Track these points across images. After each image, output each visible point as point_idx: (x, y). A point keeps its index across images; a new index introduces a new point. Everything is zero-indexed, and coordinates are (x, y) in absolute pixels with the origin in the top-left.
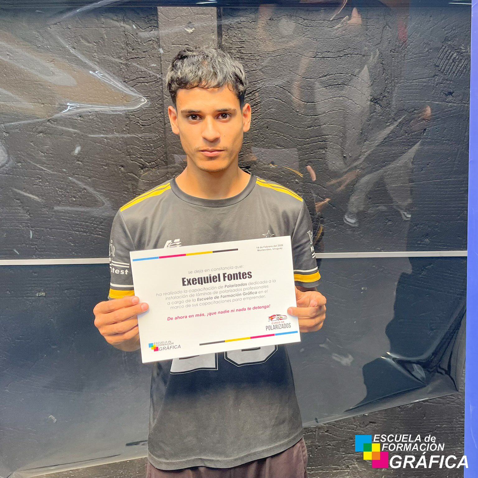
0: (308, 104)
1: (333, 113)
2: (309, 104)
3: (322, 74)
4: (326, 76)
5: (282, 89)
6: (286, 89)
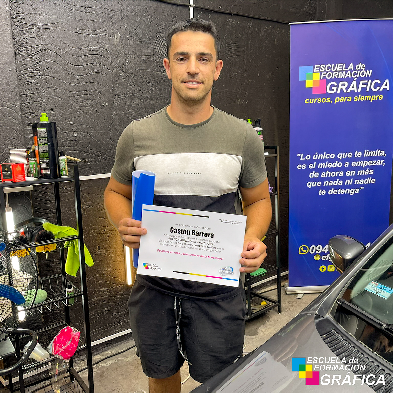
1: (94, 74)
2: (76, 67)
3: (84, 46)
4: (86, 47)
5: (56, 54)
6: (58, 54)
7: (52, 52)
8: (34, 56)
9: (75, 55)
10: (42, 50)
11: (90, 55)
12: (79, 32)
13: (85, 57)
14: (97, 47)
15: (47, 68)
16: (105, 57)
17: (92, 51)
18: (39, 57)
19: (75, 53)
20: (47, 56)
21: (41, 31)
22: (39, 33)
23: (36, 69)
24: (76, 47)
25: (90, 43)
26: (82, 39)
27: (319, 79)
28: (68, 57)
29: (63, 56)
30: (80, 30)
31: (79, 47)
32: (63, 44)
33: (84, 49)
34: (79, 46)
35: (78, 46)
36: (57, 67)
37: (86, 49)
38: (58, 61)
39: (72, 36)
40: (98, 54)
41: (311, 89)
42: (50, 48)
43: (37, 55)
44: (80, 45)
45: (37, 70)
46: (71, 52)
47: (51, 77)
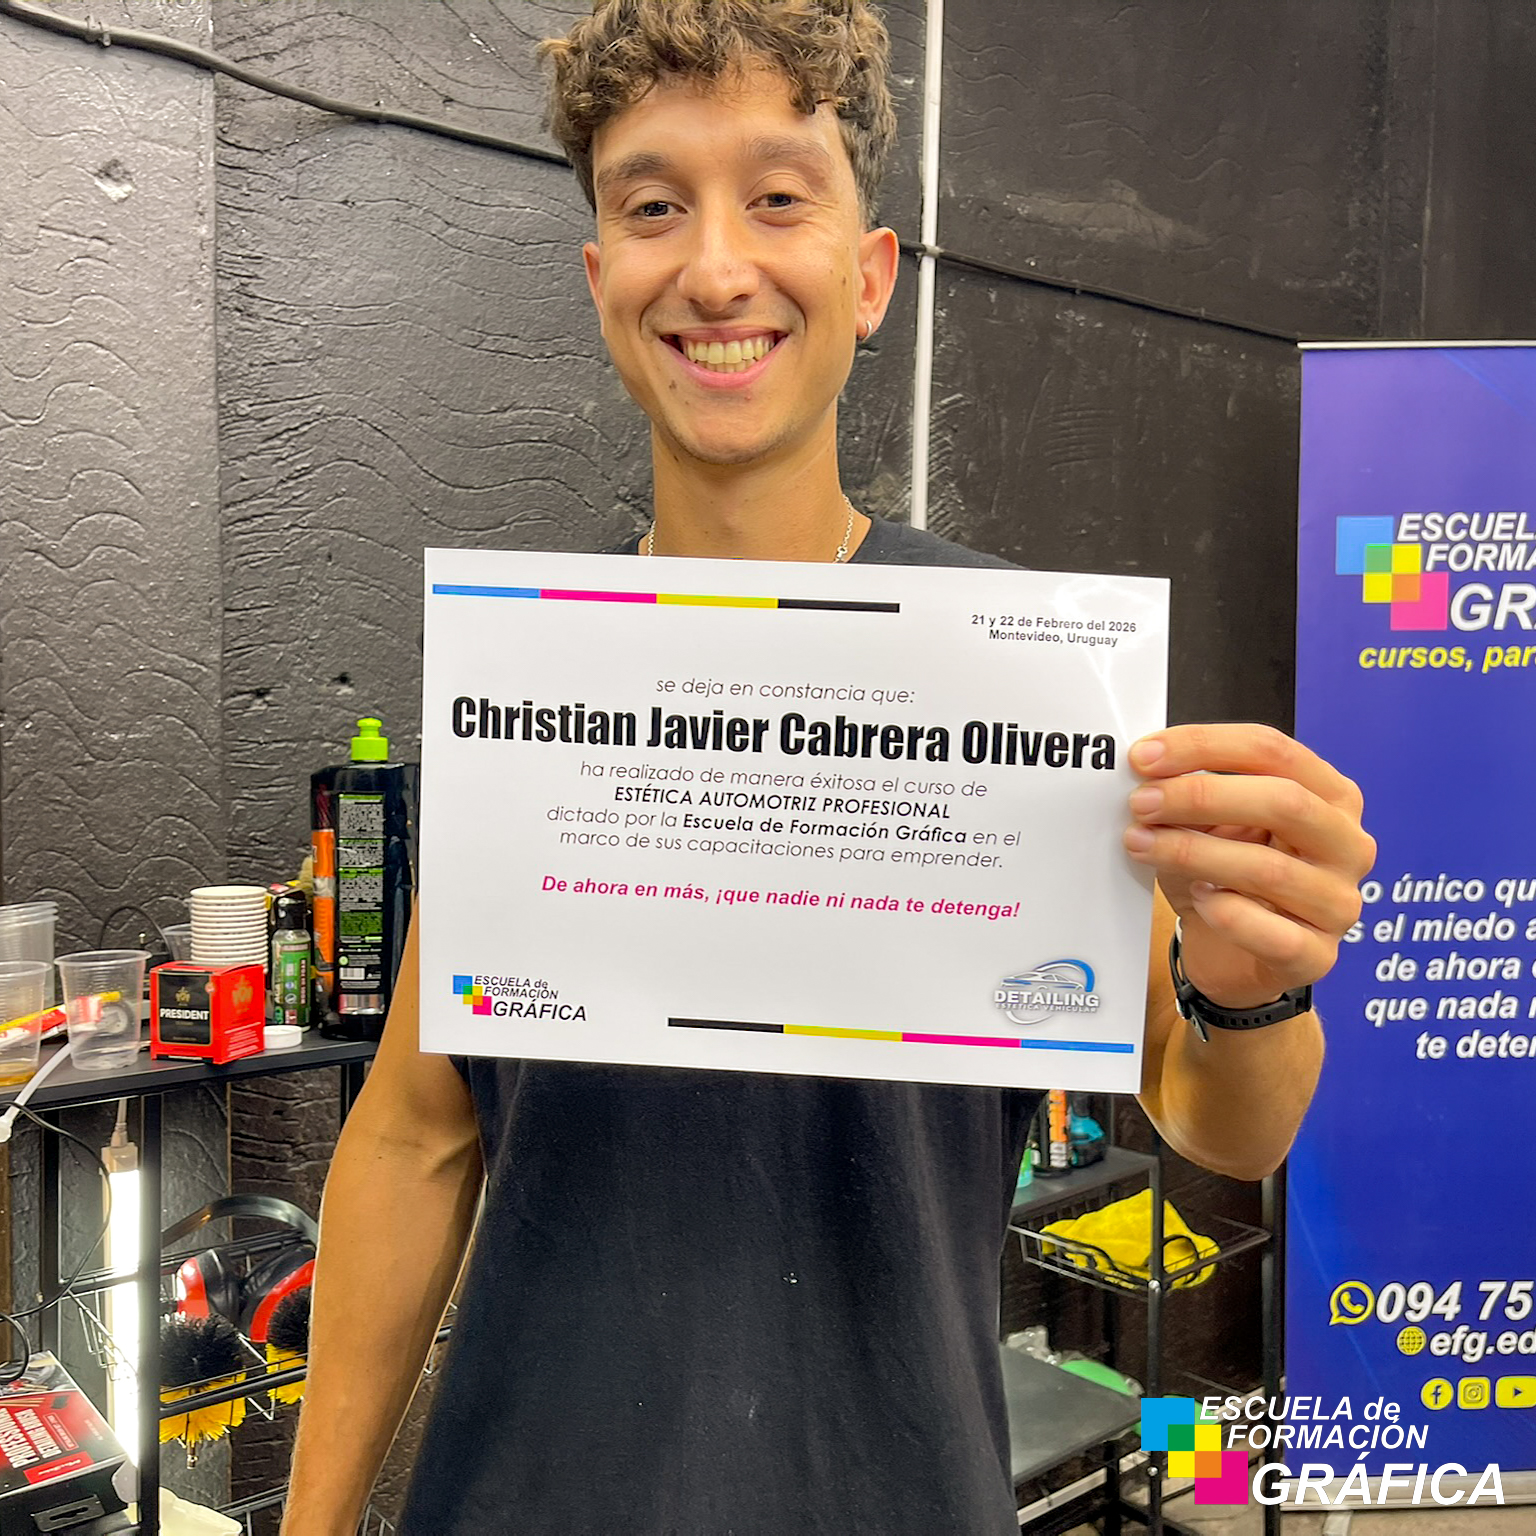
0: (457, 490)
1: (527, 526)
2: (459, 493)
3: (497, 404)
4: (506, 410)
5: (378, 434)
6: (391, 434)
7: (365, 425)
8: (289, 440)
9: (460, 442)
10: (325, 416)
11: (521, 445)
12: (484, 345)
13: (498, 450)
14: (549, 409)
15: (338, 496)
16: (579, 451)
17: (527, 426)
18: (307, 445)
19: (459, 433)
20: (343, 445)
21: (327, 333)
22: (319, 343)
23: (295, 498)
24: (466, 406)
25: (522, 390)
26: (492, 376)
27: (1418, 570)
28: (429, 451)
29: (409, 445)
30: (489, 334)
31: (479, 407)
32: (411, 391)
33: (499, 416)
34: (478, 403)
35: (473, 404)
36: (380, 492)
37: (506, 415)
38: (388, 464)
39: (451, 361)
40: (553, 440)
41: (1383, 609)
42: (357, 412)
43: (302, 439)
44: (481, 397)
45: (295, 502)
46: (442, 427)
47: (351, 536)
